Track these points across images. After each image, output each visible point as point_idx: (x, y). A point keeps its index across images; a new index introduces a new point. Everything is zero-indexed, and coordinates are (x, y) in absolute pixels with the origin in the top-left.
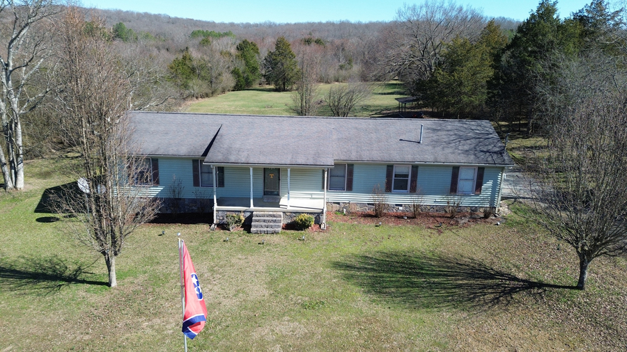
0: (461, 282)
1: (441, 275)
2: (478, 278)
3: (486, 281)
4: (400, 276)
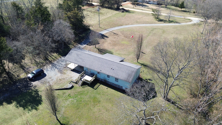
3: (102, 51)
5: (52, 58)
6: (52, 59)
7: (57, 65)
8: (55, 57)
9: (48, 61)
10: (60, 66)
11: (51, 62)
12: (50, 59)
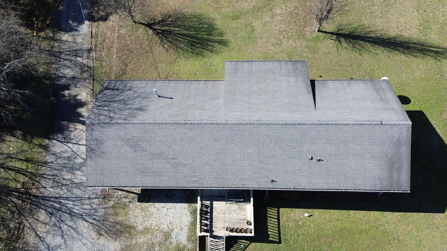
0: (177, 29)
1: (183, 35)
2: (168, 31)
3: (167, 28)
4: (199, 36)
5: (18, 171)
6: (22, 178)
7: (67, 199)
8: (27, 160)
9: (14, 200)
10: (80, 199)
11: (27, 193)
12: (13, 185)
